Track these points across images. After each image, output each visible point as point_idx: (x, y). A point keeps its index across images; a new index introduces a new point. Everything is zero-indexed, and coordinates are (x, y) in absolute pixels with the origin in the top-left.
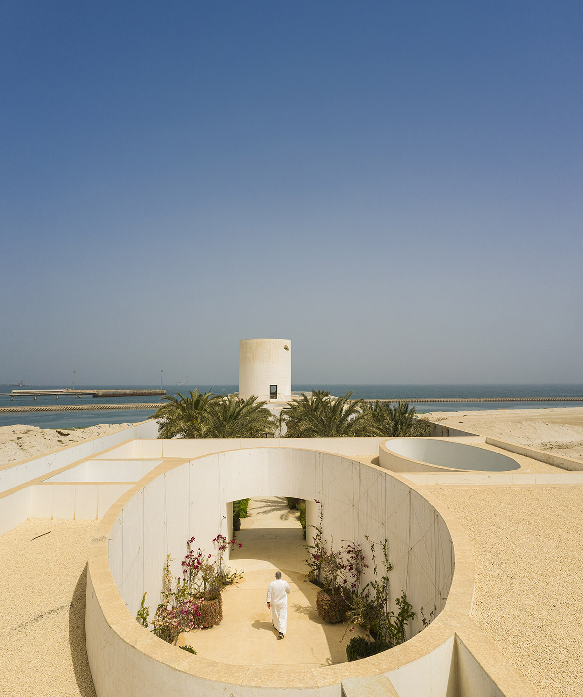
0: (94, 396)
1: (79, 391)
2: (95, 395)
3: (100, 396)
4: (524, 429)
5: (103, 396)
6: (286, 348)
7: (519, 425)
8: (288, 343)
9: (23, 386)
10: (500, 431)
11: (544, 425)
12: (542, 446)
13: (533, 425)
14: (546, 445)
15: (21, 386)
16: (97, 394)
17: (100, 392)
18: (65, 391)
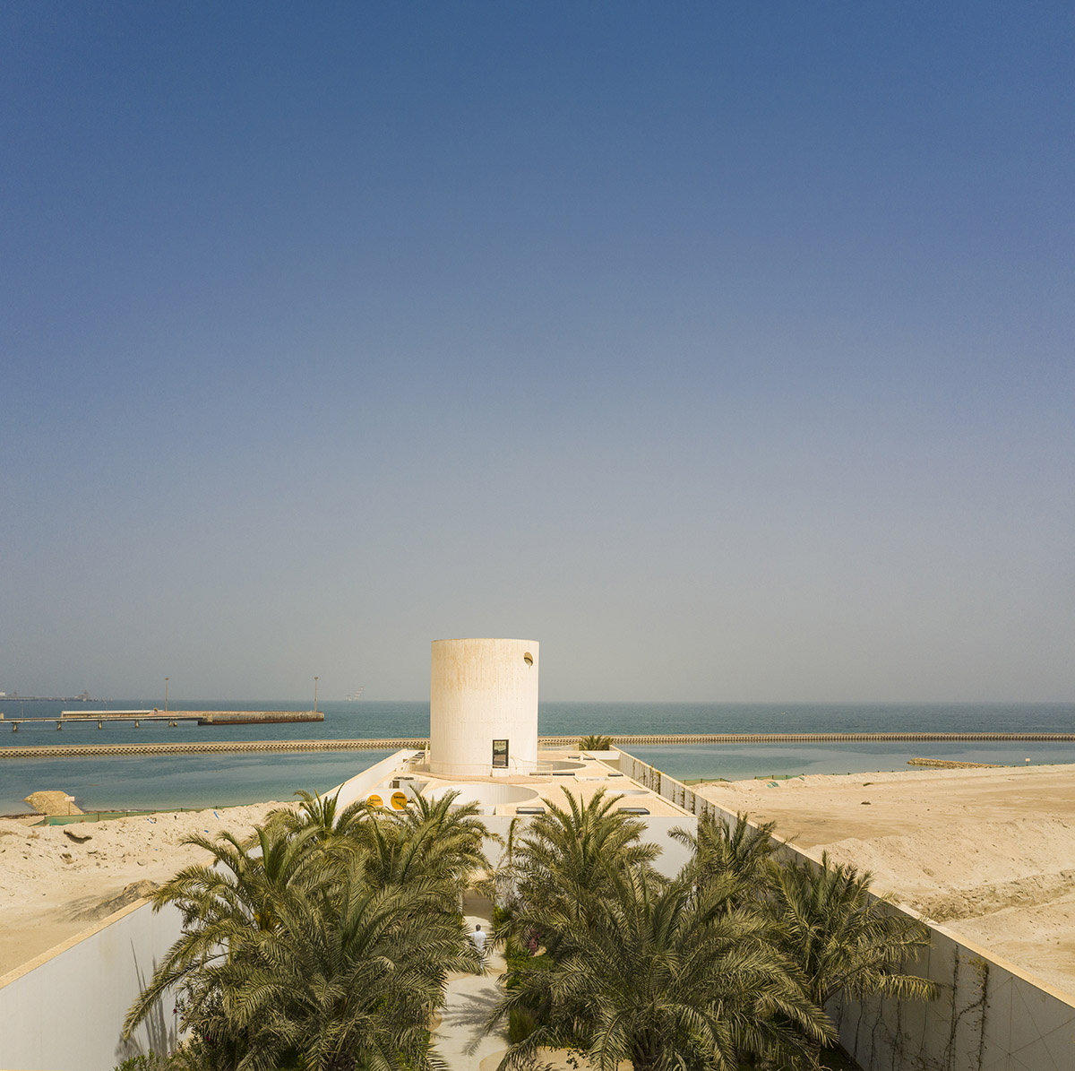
0: (200, 724)
1: (176, 714)
2: (202, 722)
3: (210, 724)
4: (1022, 839)
5: (216, 723)
6: (528, 659)
7: (1010, 830)
8: (533, 647)
9: (87, 700)
10: (972, 844)
11: (1058, 827)
12: (1062, 879)
13: (1038, 828)
14: (1070, 877)
15: (85, 700)
16: (206, 719)
17: (211, 716)
18: (151, 712)
